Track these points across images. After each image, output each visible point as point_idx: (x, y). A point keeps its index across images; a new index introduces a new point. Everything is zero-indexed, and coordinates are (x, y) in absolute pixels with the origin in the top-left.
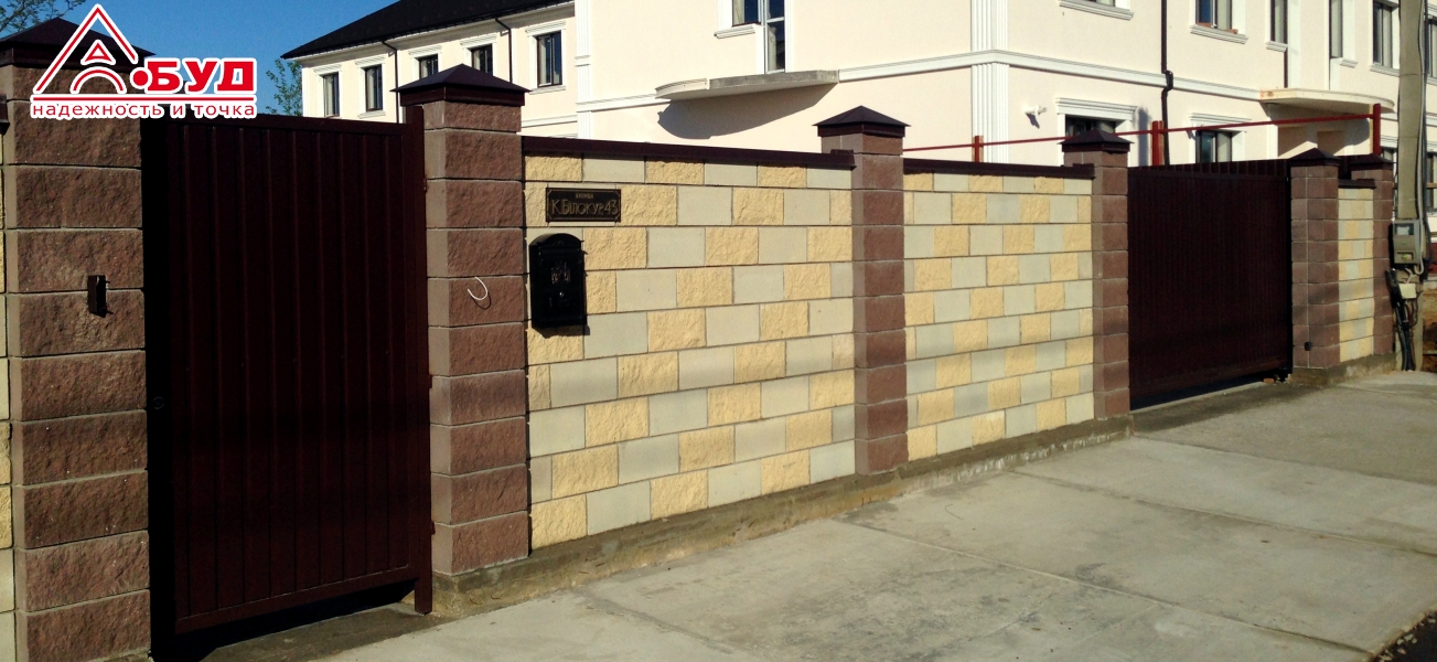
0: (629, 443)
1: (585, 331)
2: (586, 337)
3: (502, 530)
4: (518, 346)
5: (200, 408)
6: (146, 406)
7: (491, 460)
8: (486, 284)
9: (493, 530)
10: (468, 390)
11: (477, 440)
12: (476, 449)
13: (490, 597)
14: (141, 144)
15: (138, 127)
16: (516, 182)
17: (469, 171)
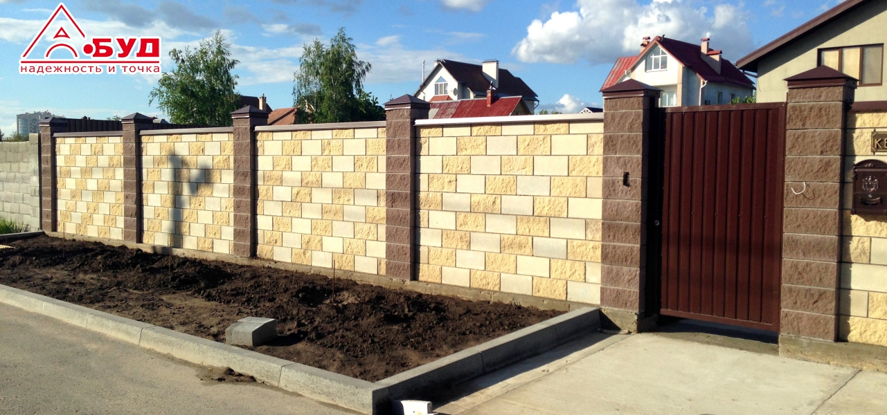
3: (816, 321)
4: (833, 223)
5: (673, 229)
6: (642, 222)
7: (810, 282)
8: (808, 186)
9: (810, 318)
10: (795, 243)
11: (800, 269)
12: (800, 273)
13: (799, 352)
14: (644, 123)
15: (642, 117)
16: (837, 130)
17: (803, 125)
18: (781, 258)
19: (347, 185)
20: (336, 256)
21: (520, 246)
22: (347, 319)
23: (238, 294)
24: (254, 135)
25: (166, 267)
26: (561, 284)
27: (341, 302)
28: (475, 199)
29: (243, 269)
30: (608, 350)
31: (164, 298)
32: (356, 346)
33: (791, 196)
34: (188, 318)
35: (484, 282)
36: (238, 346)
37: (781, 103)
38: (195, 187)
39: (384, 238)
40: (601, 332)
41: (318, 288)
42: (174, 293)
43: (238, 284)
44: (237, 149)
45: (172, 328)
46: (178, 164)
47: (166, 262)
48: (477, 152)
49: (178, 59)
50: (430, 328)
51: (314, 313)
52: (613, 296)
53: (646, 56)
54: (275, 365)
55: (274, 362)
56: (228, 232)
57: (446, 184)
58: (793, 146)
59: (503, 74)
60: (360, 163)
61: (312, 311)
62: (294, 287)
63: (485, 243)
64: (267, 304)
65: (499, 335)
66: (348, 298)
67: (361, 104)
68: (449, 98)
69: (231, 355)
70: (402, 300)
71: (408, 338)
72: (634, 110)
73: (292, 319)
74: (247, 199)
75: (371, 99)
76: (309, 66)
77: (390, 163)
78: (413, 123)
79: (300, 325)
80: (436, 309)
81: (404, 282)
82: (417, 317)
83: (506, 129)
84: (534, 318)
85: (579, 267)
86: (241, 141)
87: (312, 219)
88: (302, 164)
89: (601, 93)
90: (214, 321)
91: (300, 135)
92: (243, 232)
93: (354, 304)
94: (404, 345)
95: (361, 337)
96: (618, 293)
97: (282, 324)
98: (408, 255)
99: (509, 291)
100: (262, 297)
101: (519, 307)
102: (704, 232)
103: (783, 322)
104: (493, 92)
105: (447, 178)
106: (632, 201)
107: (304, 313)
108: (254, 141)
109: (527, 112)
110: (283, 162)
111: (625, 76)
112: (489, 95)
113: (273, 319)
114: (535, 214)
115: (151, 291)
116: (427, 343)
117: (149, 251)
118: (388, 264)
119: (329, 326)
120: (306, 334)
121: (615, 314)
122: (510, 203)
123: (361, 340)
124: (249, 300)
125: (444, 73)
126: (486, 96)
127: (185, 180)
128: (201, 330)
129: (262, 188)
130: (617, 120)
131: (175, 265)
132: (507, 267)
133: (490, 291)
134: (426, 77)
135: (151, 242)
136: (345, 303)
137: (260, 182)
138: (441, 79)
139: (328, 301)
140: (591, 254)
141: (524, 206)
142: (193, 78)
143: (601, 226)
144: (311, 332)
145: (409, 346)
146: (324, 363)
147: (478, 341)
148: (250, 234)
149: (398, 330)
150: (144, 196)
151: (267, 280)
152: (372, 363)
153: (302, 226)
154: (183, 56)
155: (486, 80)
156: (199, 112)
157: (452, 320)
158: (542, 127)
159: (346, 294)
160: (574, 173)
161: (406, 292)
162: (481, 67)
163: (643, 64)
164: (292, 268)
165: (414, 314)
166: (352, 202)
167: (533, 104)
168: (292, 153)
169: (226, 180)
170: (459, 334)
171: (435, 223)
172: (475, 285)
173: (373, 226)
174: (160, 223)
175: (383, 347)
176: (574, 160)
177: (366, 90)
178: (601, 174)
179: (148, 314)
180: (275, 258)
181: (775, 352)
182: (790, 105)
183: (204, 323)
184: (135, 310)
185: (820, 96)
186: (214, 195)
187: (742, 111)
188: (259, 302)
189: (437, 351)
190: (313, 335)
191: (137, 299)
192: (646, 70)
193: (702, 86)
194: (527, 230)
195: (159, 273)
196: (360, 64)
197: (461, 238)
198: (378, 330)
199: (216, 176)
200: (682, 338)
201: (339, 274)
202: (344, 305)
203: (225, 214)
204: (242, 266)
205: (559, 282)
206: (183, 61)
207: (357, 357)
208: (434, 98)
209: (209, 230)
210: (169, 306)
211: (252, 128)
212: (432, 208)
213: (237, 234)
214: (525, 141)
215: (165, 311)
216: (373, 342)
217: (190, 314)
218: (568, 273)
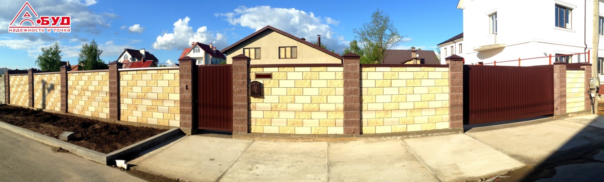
0: (274, 119)
1: (264, 98)
2: (264, 99)
3: (242, 128)
4: (246, 99)
5: (202, 102)
6: (192, 101)
7: (240, 116)
8: (239, 89)
9: (241, 127)
10: (236, 105)
11: (238, 113)
12: (238, 114)
13: (238, 137)
14: (192, 70)
15: (191, 68)
16: (246, 72)
17: (237, 71)
18: (232, 110)
19: (96, 90)
20: (93, 112)
21: (153, 109)
22: (97, 133)
23: (62, 124)
24: (67, 74)
25: (41, 115)
26: (167, 121)
27: (95, 127)
28: (139, 94)
29: (64, 116)
30: (182, 141)
31: (41, 125)
32: (100, 142)
33: (235, 92)
34: (48, 131)
35: (142, 121)
36: (63, 141)
37: (231, 64)
38: (49, 90)
39: (109, 107)
40: (180, 135)
41: (87, 123)
42: (44, 123)
43: (62, 121)
44: (62, 79)
45: (43, 134)
46: (44, 83)
47: (41, 113)
48: (139, 79)
49: (43, 51)
50: (125, 136)
51: (86, 131)
52: (184, 124)
53: (193, 48)
54: (75, 147)
55: (74, 146)
56: (59, 104)
57: (129, 89)
58: (234, 77)
59: (147, 53)
60: (100, 83)
61: (85, 130)
62: (80, 122)
63: (142, 108)
64: (72, 127)
65: (147, 138)
66: (97, 126)
67: (99, 63)
68: (129, 61)
69: (61, 143)
70: (115, 127)
71: (117, 139)
72: (189, 66)
73: (80, 132)
74: (65, 94)
75: (102, 61)
76: (83, 51)
77: (110, 83)
78: (117, 70)
79: (82, 134)
80: (126, 130)
81: (115, 121)
82: (120, 133)
83: (148, 72)
84: (158, 132)
85: (173, 115)
86: (63, 76)
87: (85, 101)
88: (82, 83)
89: (178, 61)
90: (56, 132)
91: (81, 74)
92: (64, 104)
93: (99, 128)
94: (116, 142)
95: (102, 139)
96: (185, 123)
97: (76, 134)
98: (117, 112)
99: (150, 123)
100: (70, 125)
101: (153, 129)
102: (211, 103)
103: (234, 129)
104: (143, 59)
105: (129, 88)
106: (189, 94)
107: (83, 131)
108: (67, 76)
109: (156, 66)
110: (76, 82)
111: (187, 54)
112: (142, 60)
113: (73, 133)
114: (158, 99)
115: (37, 122)
116: (123, 141)
117: (36, 110)
118: (110, 115)
119: (91, 135)
120: (84, 137)
121: (184, 130)
122: (150, 95)
123: (102, 140)
124: (66, 126)
125: (127, 53)
126: (141, 60)
127: (46, 88)
128: (52, 135)
129: (69, 91)
130: (183, 69)
131: (44, 114)
132: (149, 116)
133: (144, 123)
134: (121, 54)
135: (36, 107)
136: (96, 128)
137: (69, 89)
138: (126, 55)
139: (91, 127)
140: (176, 111)
141: (154, 96)
142: (48, 56)
143: (179, 102)
144: (85, 137)
145: (118, 142)
146: (90, 147)
147: (140, 140)
148: (65, 105)
149: (114, 137)
150: (34, 93)
151: (71, 119)
152: (106, 148)
153: (82, 103)
154: (45, 50)
155: (141, 55)
156: (49, 67)
157: (132, 133)
158: (160, 71)
159: (96, 125)
160: (170, 86)
161: (116, 124)
162: (139, 51)
163: (193, 50)
164: (79, 116)
165: (119, 131)
166: (98, 95)
167: (157, 63)
168: (78, 80)
169: (58, 88)
170: (134, 138)
171: (125, 102)
172: (139, 122)
173: (105, 103)
174: (39, 101)
175: (109, 142)
176: (170, 82)
177: (101, 59)
178: (179, 86)
179: (36, 129)
180: (73, 113)
181: (232, 138)
182: (233, 65)
183: (53, 133)
184: (33, 128)
185: (241, 63)
186: (55, 93)
187: (220, 66)
188: (69, 126)
189: (127, 144)
190: (86, 138)
191: (33, 125)
192: (194, 52)
193: (211, 58)
194: (156, 104)
195: (39, 117)
196: (99, 51)
197: (134, 107)
198: (107, 137)
199: (55, 87)
200: (205, 136)
201: (94, 118)
202: (96, 129)
203: (58, 99)
204: (63, 115)
205: (166, 120)
206: (45, 51)
207: (101, 145)
208: (124, 61)
209: (53, 104)
210: (42, 127)
211: (66, 72)
212: (124, 97)
213: (62, 105)
214: (154, 75)
215: (41, 129)
216: (106, 141)
217: (48, 130)
218: (169, 117)
